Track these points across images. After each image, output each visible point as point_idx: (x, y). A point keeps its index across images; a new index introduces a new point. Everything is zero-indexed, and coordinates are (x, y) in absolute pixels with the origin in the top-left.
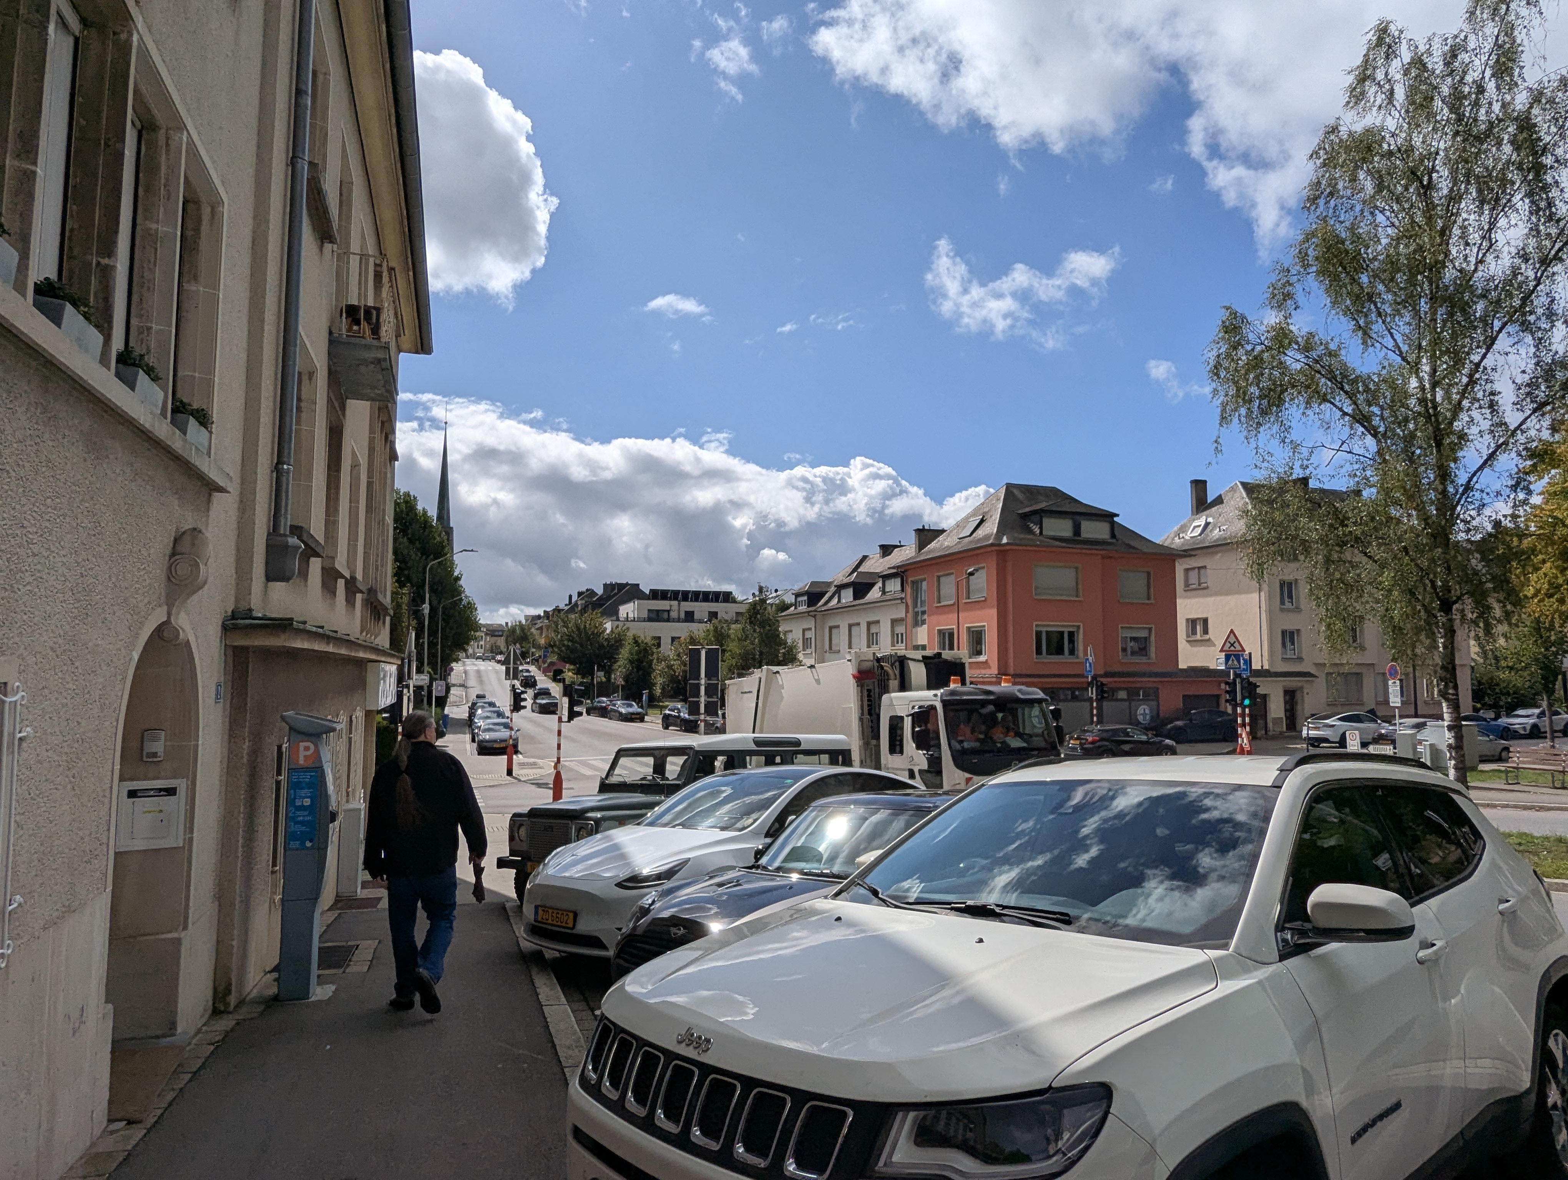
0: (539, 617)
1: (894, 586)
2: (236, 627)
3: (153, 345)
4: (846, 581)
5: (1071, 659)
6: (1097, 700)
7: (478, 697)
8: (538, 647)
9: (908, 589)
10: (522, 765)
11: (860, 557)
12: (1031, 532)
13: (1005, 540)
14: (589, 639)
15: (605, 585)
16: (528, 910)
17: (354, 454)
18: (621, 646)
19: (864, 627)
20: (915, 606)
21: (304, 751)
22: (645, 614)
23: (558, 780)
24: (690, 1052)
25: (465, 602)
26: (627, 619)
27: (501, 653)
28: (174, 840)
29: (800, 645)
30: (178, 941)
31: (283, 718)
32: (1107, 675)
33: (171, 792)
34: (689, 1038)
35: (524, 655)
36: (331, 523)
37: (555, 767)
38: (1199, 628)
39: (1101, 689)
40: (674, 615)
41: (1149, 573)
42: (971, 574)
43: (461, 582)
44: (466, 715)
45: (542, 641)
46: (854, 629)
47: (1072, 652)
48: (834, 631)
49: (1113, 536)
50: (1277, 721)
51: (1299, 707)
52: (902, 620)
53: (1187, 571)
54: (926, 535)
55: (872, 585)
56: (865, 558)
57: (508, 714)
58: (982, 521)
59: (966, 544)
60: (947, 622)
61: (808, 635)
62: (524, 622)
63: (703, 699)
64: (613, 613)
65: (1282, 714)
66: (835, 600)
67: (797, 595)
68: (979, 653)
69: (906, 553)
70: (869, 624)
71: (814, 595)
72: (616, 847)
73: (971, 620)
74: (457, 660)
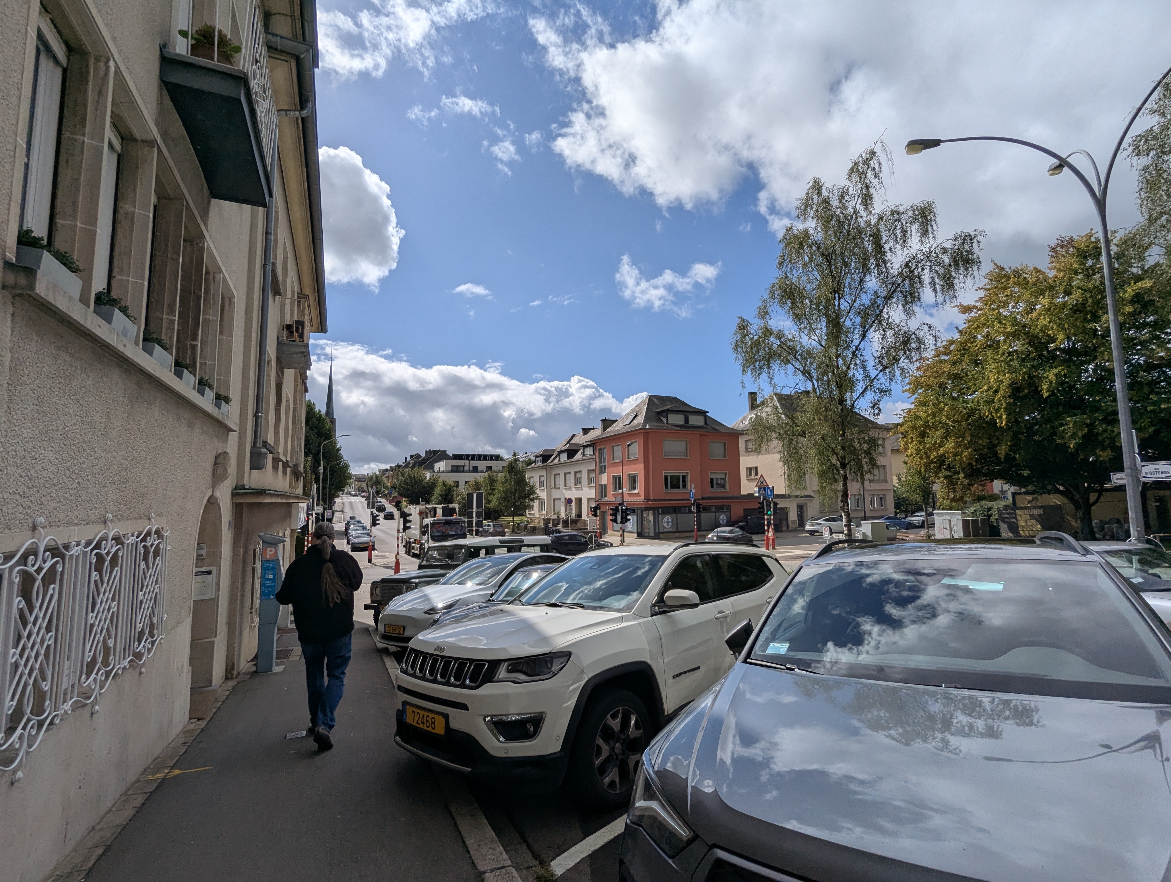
0: (387, 470)
1: (589, 451)
2: (238, 494)
3: (207, 371)
4: (563, 448)
5: (684, 491)
6: (697, 513)
7: (351, 518)
8: (387, 488)
9: (597, 453)
10: (377, 557)
11: (571, 435)
12: (662, 422)
13: (648, 427)
14: (416, 483)
15: (426, 452)
16: (381, 628)
17: (287, 395)
18: (435, 486)
19: (573, 474)
20: (601, 462)
21: (270, 552)
22: (450, 468)
23: (397, 564)
24: (438, 653)
25: (343, 463)
26: (439, 471)
27: (364, 491)
28: (210, 595)
29: (538, 485)
30: (213, 642)
31: (259, 536)
32: (703, 499)
33: (209, 573)
34: (438, 649)
35: (378, 493)
36: (277, 434)
37: (396, 557)
38: (753, 472)
39: (698, 506)
40: (466, 468)
41: (725, 444)
42: (629, 445)
43: (341, 452)
44: (343, 529)
45: (389, 485)
46: (568, 476)
47: (684, 486)
48: (557, 477)
49: (706, 423)
50: (794, 522)
51: (805, 514)
52: (593, 470)
53: (746, 441)
54: (607, 423)
55: (577, 451)
56: (574, 435)
57: (369, 527)
58: (636, 416)
59: (627, 429)
60: (617, 472)
61: (543, 479)
62: (378, 473)
63: (474, 519)
64: (431, 468)
65: (796, 518)
66: (557, 459)
67: (536, 457)
68: (635, 488)
69: (596, 433)
70: (576, 473)
71: (545, 457)
72: (425, 596)
73: (629, 470)
74: (338, 496)
